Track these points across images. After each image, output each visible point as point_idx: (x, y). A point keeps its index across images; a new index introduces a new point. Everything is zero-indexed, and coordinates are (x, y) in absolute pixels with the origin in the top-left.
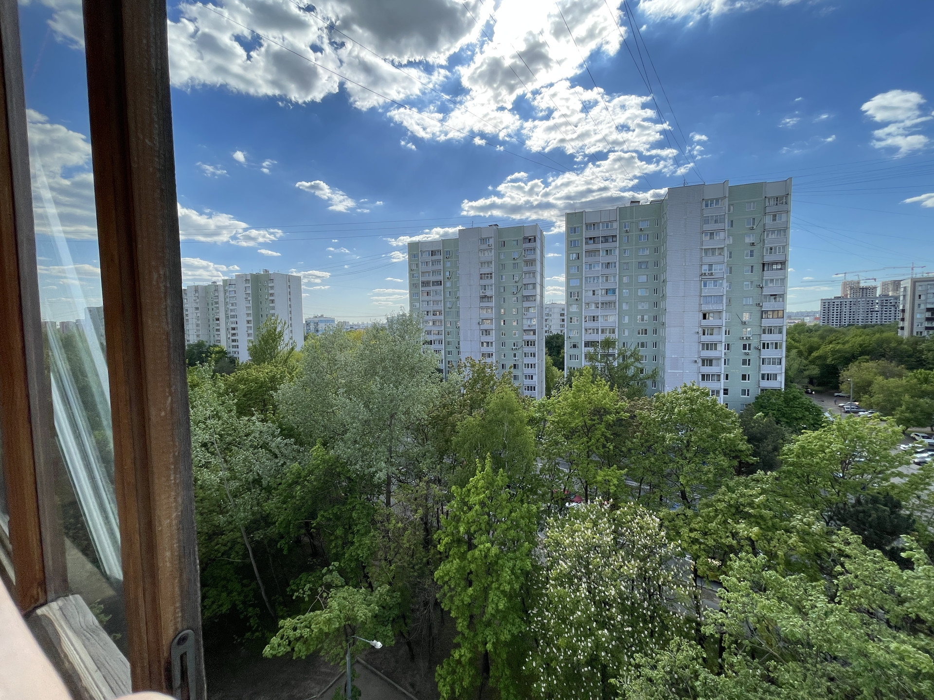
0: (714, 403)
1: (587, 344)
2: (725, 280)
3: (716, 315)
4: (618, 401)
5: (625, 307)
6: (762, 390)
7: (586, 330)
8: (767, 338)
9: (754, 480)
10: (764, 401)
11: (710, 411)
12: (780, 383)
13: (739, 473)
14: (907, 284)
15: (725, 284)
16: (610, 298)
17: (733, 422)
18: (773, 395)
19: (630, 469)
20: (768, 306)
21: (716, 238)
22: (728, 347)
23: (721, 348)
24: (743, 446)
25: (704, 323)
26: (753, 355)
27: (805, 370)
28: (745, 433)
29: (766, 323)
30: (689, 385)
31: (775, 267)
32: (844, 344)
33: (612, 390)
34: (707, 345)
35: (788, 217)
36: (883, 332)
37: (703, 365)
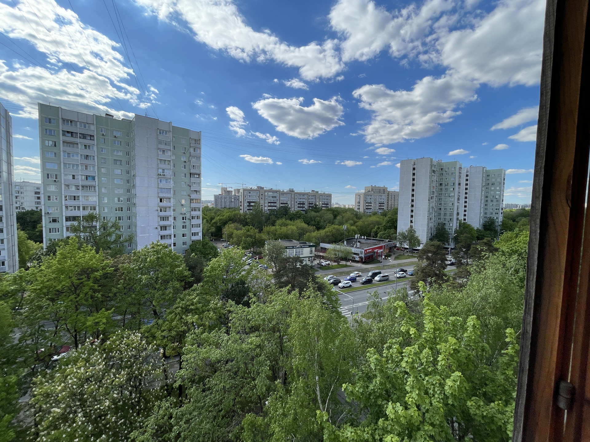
0: (170, 251)
1: (68, 219)
2: (172, 180)
3: (168, 200)
4: (103, 261)
5: (103, 190)
6: (192, 241)
7: (67, 207)
8: (194, 213)
9: (193, 290)
10: (194, 247)
11: (168, 257)
12: (200, 237)
13: (185, 289)
14: (241, 191)
15: (172, 182)
16: (89, 183)
17: (181, 261)
18: (197, 243)
19: (117, 308)
20: (193, 196)
21: (166, 154)
22: (175, 219)
23: (171, 219)
24: (187, 273)
25: (161, 204)
26: (187, 223)
27: (210, 229)
28: (186, 266)
29: (193, 205)
30: (155, 242)
31: (196, 176)
32: (223, 216)
33: (97, 253)
34: (163, 217)
35: (200, 151)
36: (235, 211)
37: (161, 230)
